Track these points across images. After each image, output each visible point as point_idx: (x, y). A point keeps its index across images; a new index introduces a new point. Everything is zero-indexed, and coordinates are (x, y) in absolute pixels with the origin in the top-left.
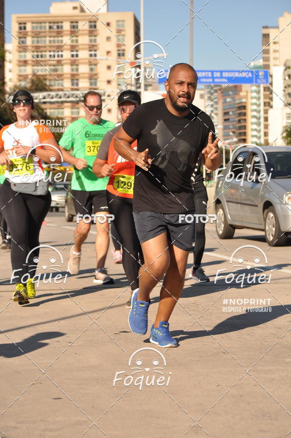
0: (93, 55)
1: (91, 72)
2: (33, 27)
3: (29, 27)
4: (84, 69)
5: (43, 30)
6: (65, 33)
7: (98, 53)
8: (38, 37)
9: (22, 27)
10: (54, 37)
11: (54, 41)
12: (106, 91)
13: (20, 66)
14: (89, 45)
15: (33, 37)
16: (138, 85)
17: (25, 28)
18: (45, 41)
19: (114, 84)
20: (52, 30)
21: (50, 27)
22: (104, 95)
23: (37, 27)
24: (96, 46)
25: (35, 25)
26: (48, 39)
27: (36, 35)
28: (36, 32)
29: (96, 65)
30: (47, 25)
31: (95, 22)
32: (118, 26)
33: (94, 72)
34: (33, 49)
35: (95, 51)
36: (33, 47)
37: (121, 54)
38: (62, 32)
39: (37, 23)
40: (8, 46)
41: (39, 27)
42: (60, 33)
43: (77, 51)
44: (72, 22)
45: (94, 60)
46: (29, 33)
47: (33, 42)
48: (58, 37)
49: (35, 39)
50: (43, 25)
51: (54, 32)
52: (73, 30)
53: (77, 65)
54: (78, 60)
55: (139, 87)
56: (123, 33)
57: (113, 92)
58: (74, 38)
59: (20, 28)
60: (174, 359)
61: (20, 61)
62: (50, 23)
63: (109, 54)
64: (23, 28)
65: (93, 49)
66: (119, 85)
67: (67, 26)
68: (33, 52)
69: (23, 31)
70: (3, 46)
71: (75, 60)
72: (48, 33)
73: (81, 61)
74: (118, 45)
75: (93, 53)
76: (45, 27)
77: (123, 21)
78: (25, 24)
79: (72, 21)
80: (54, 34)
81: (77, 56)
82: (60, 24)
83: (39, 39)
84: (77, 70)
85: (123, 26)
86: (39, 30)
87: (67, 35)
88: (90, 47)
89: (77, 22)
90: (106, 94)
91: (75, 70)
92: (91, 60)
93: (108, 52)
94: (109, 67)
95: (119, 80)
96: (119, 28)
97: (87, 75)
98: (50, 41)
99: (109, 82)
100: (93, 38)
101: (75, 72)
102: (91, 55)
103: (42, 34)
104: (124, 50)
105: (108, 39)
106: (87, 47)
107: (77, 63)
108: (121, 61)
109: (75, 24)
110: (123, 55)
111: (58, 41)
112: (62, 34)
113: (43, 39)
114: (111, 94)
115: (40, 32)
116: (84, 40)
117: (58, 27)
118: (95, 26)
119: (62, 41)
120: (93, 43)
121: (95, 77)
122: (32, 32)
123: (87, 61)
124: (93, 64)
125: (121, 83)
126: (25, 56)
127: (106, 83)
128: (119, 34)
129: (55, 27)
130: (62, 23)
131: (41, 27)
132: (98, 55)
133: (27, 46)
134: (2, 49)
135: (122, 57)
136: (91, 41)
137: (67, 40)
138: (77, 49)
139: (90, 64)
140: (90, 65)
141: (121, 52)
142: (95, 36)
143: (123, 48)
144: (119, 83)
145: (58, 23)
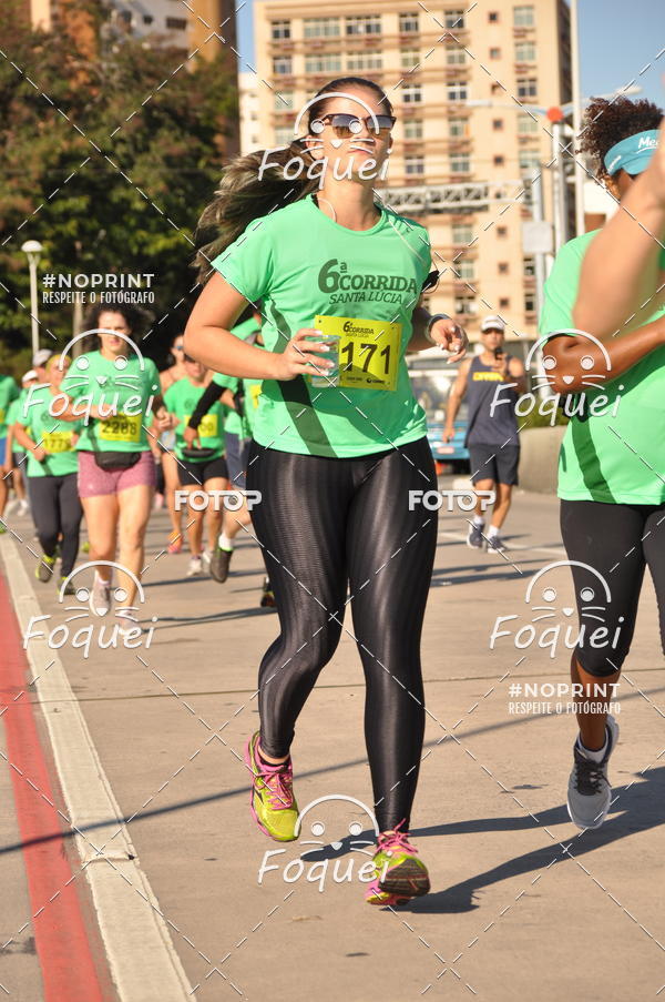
0: (458, 96)
1: (454, 138)
2: (307, 32)
3: (297, 30)
4: (435, 130)
5: (332, 37)
6: (386, 41)
7: (469, 89)
8: (320, 56)
9: (281, 30)
10: (360, 53)
11: (360, 64)
12: (490, 183)
13: (277, 127)
14: (448, 70)
15: (308, 55)
16: (568, 168)
17: (287, 33)
18: (338, 64)
19: (512, 166)
20: (354, 36)
21: (350, 30)
22: (486, 195)
23: (317, 29)
24: (464, 71)
25: (312, 25)
26: (344, 58)
27: (316, 49)
28: (315, 42)
29: (465, 119)
30: (342, 24)
31: (460, 12)
32: (517, 19)
33: (461, 138)
34: (310, 85)
35: (463, 84)
36: (308, 79)
37: (527, 91)
38: (379, 40)
39: (317, 19)
40: (247, 81)
41: (322, 31)
42: (373, 43)
43: (418, 86)
44: (403, 15)
45: (461, 106)
46: (299, 47)
47: (308, 67)
48: (370, 53)
49: (313, 60)
50: (332, 23)
51: (359, 41)
52: (404, 33)
53: (419, 121)
54: (422, 108)
55: (572, 173)
56: (530, 37)
57: (506, 185)
58: (410, 55)
59: (276, 34)
60: (644, 852)
61: (277, 117)
62: (349, 18)
63: (497, 91)
64: (282, 34)
65: (454, 80)
66: (524, 167)
67: (390, 25)
68: (310, 91)
69: (282, 40)
70: (234, 80)
71: (414, 109)
72: (344, 44)
73: (428, 111)
74: (520, 69)
75: (457, 89)
76: (337, 30)
77: (530, 7)
78: (287, 22)
79: (403, 11)
80: (360, 46)
81: (418, 98)
82: (373, 21)
83: (324, 60)
84: (419, 133)
85: (530, 19)
86: (322, 37)
87: (390, 47)
88: (449, 76)
89: (415, 15)
90: (492, 193)
91: (414, 133)
92: (453, 108)
93: (495, 87)
94: (498, 124)
95: (523, 156)
96: (519, 27)
97: (444, 146)
98: (351, 65)
99: (498, 160)
100: (456, 52)
101: (413, 139)
102: (452, 96)
103: (329, 48)
104: (533, 80)
105: (494, 52)
106: (442, 75)
107: (418, 115)
108: (526, 108)
109: (410, 19)
110: (533, 91)
111: (370, 63)
112: (380, 46)
113: (333, 58)
114: (503, 190)
115: (324, 43)
116: (434, 58)
117: (368, 29)
118: (461, 24)
119: (379, 63)
120: (457, 66)
121: (464, 149)
122: (306, 43)
123: (443, 110)
124: (457, 117)
125: (530, 163)
126: (289, 104)
127: (491, 165)
128: (520, 40)
129: (362, 29)
130: (378, 17)
131: (326, 30)
132: (469, 95)
133: (294, 79)
134: (231, 88)
135: (529, 98)
136: (451, 59)
137: (391, 60)
138: (417, 80)
139: (451, 117)
140: (451, 120)
141: (527, 85)
142: (462, 47)
143: (531, 74)
144: (524, 163)
145: (368, 18)
